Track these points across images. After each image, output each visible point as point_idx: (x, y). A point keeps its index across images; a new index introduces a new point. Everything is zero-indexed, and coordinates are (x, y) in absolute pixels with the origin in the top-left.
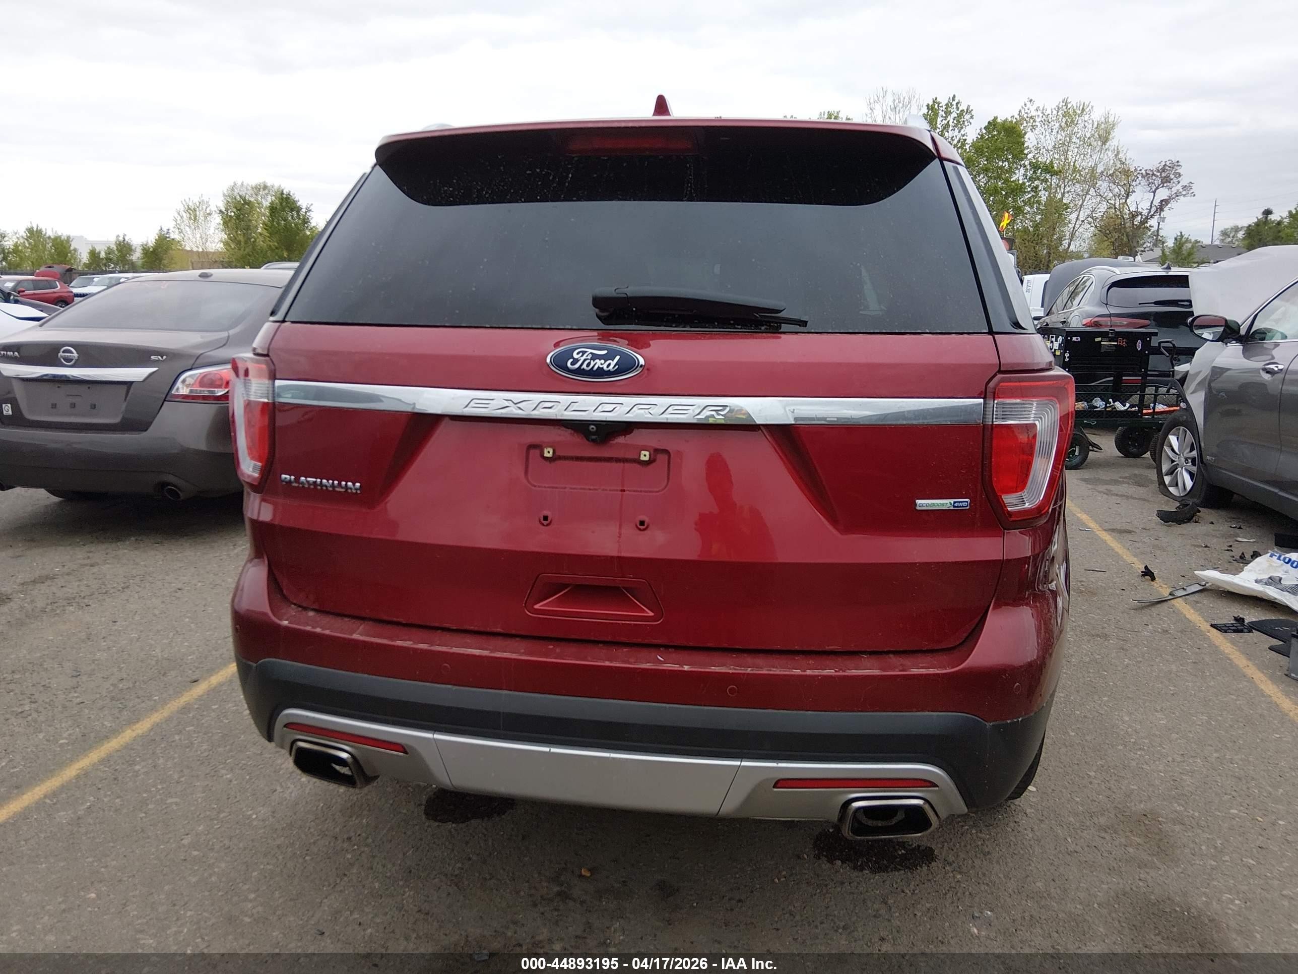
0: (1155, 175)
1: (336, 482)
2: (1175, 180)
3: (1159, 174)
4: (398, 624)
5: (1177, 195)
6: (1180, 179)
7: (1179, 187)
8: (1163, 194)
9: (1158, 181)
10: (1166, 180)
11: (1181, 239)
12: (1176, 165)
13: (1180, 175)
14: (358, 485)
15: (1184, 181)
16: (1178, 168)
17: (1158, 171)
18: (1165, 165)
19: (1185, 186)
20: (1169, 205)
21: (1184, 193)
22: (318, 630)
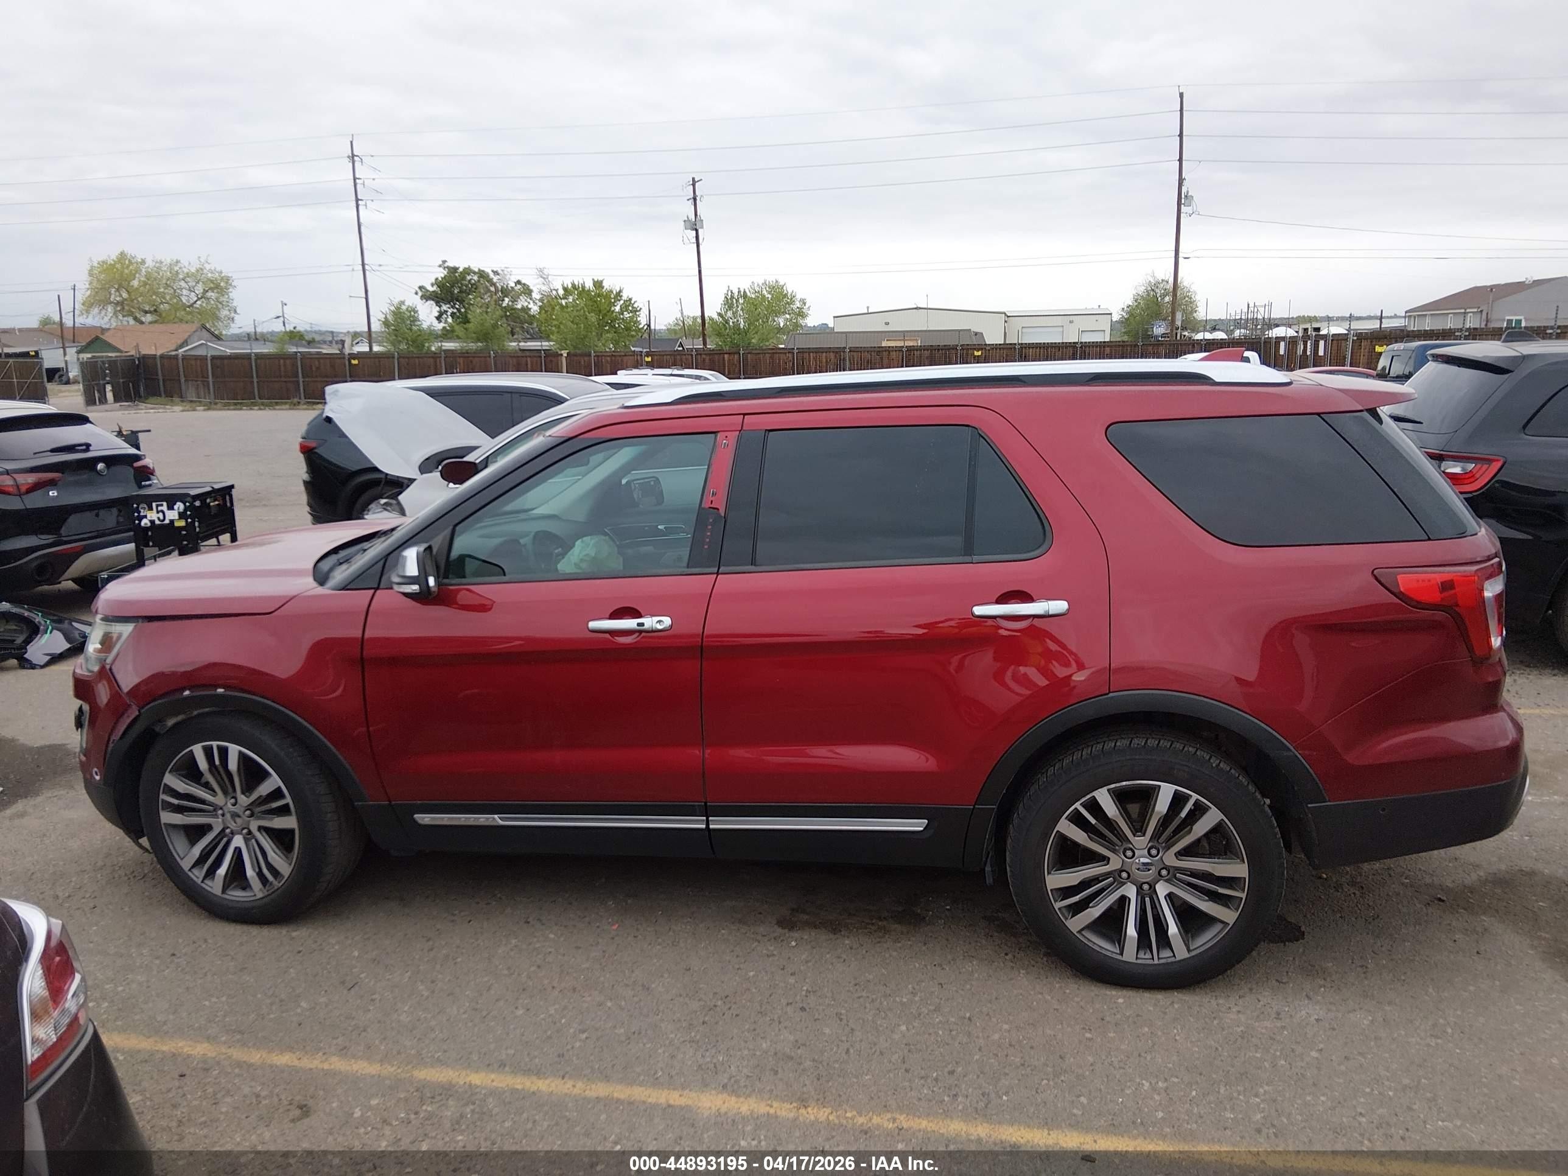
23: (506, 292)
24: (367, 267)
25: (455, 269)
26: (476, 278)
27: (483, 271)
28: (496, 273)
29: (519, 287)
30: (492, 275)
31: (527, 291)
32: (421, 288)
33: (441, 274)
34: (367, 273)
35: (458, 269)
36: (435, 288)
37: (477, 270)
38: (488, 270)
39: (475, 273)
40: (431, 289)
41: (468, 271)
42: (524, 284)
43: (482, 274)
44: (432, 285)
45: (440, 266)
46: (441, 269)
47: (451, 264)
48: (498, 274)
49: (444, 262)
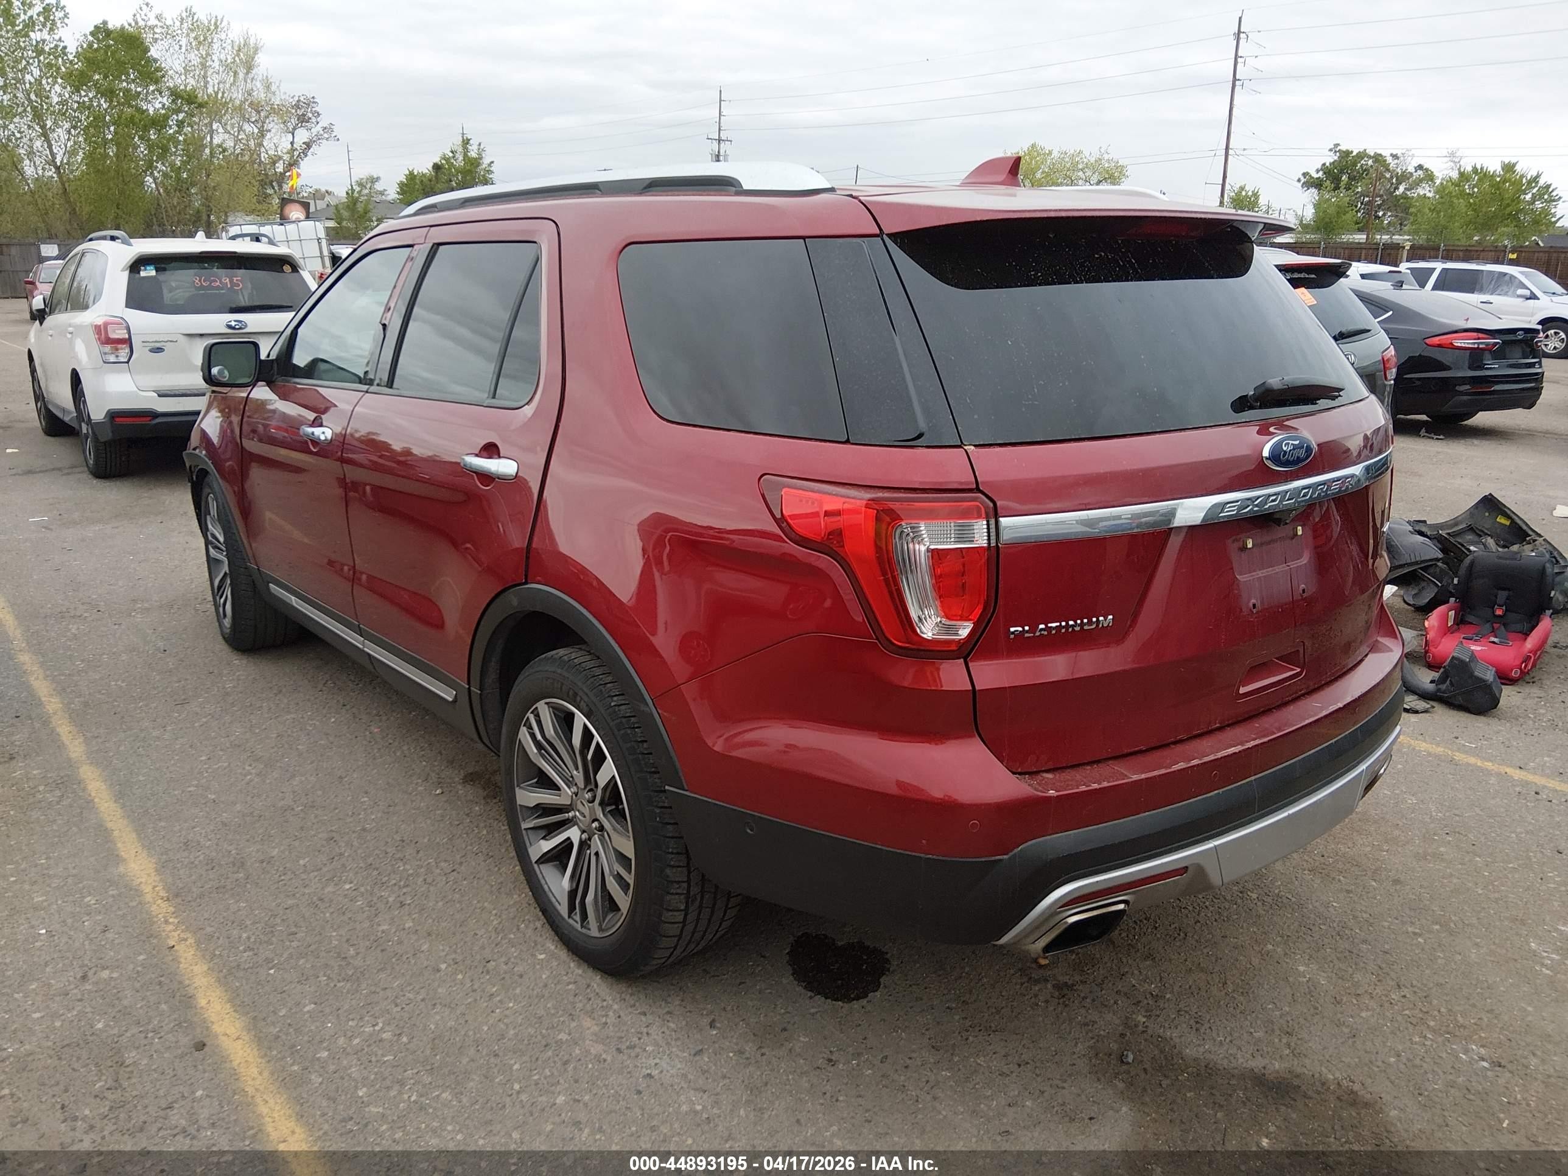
0: (290, 112)
1: (1085, 621)
2: (314, 120)
3: (294, 111)
4: (1141, 752)
5: (319, 137)
6: (319, 119)
7: (319, 128)
8: (302, 136)
9: (294, 121)
10: (303, 120)
11: (352, 193)
12: (310, 102)
13: (319, 115)
14: (1110, 617)
15: (324, 122)
16: (313, 105)
17: (293, 107)
18: (299, 101)
19: (325, 128)
20: (312, 149)
21: (326, 135)
22: (1095, 786)
23: (1403, 177)
24: (1231, 152)
25: (1348, 153)
26: (1370, 162)
27: (1380, 155)
28: (1395, 157)
29: (1420, 172)
30: (1389, 159)
31: (1429, 177)
32: (1304, 175)
33: (1330, 159)
34: (1230, 158)
35: (1352, 152)
36: (1320, 174)
37: (1372, 154)
38: (1386, 153)
39: (1370, 157)
40: (1315, 176)
41: (1362, 155)
42: (1427, 170)
43: (1378, 158)
44: (1318, 171)
45: (1331, 150)
46: (1332, 153)
47: (1343, 148)
48: (1398, 158)
49: (1337, 145)
